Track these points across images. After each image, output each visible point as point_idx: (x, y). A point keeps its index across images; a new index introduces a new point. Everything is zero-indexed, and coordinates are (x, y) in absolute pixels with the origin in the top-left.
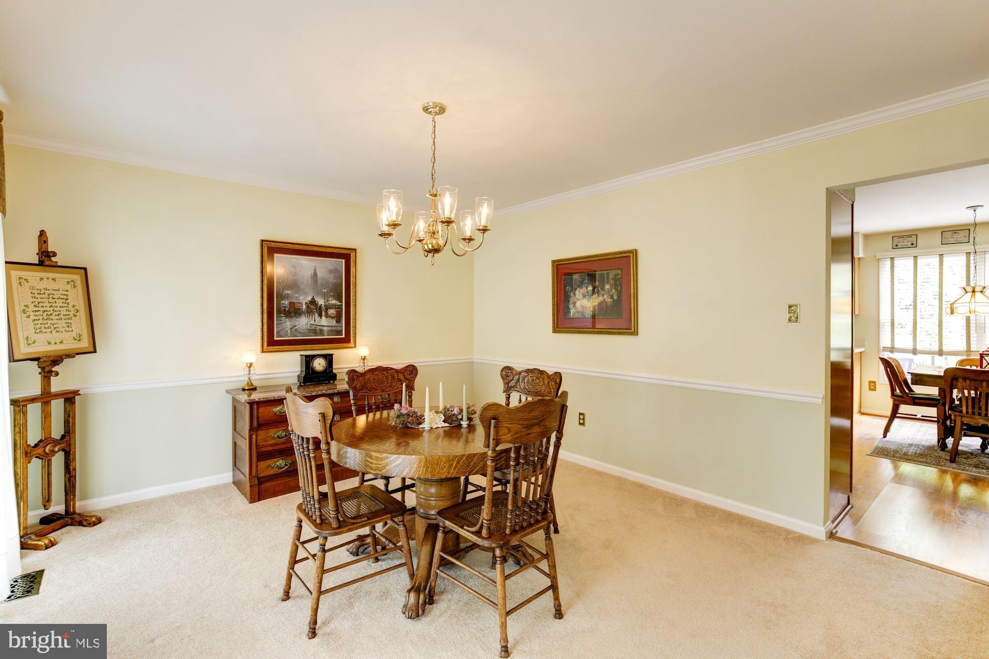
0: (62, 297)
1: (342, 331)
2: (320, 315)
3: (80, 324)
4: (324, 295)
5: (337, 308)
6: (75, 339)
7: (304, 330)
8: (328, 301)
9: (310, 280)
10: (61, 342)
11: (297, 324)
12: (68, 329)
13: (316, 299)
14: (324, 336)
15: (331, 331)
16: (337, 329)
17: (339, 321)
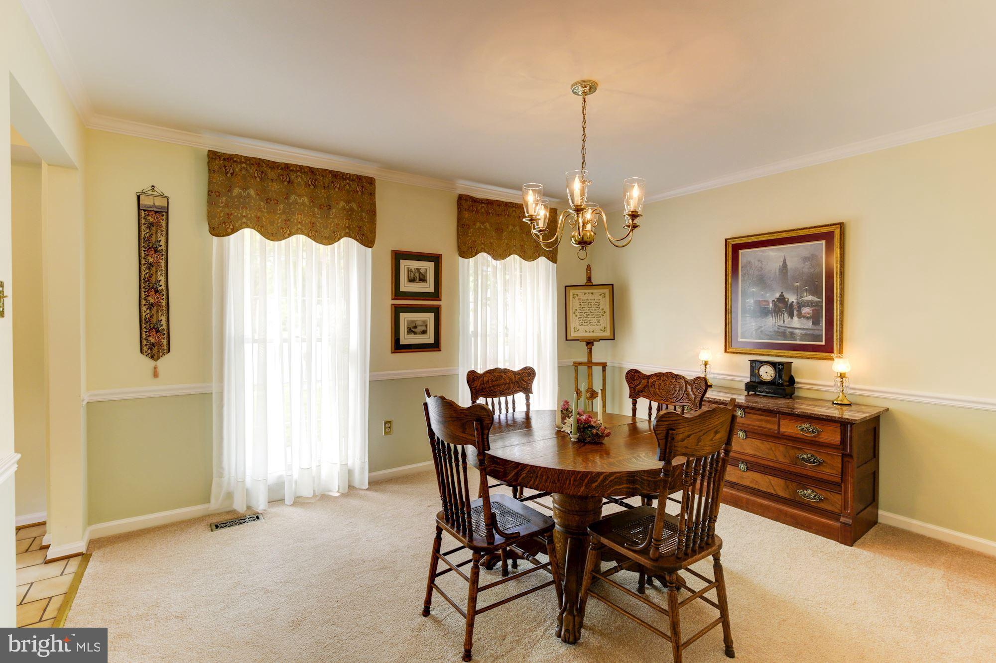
0: (596, 304)
1: (822, 335)
2: (791, 315)
3: (606, 321)
4: (797, 291)
5: (814, 306)
6: (601, 330)
7: (770, 332)
8: (801, 297)
9: (778, 274)
10: (593, 332)
11: (763, 325)
12: (598, 324)
13: (786, 295)
14: (796, 340)
15: (806, 335)
16: (814, 333)
17: (816, 321)
